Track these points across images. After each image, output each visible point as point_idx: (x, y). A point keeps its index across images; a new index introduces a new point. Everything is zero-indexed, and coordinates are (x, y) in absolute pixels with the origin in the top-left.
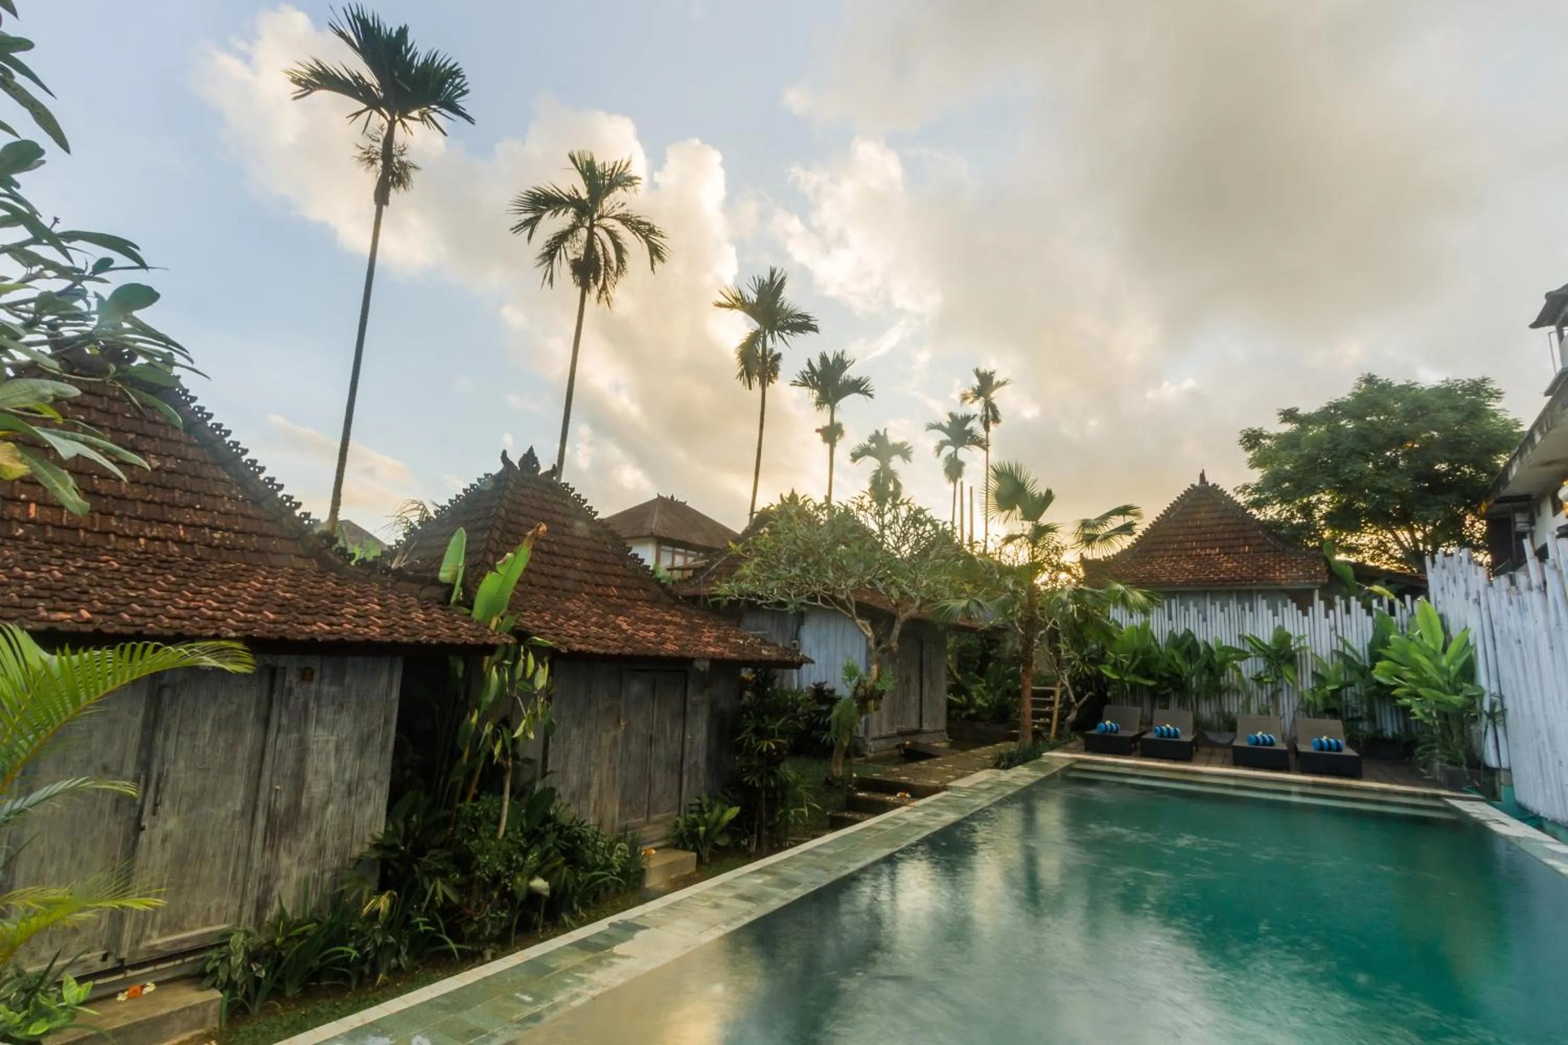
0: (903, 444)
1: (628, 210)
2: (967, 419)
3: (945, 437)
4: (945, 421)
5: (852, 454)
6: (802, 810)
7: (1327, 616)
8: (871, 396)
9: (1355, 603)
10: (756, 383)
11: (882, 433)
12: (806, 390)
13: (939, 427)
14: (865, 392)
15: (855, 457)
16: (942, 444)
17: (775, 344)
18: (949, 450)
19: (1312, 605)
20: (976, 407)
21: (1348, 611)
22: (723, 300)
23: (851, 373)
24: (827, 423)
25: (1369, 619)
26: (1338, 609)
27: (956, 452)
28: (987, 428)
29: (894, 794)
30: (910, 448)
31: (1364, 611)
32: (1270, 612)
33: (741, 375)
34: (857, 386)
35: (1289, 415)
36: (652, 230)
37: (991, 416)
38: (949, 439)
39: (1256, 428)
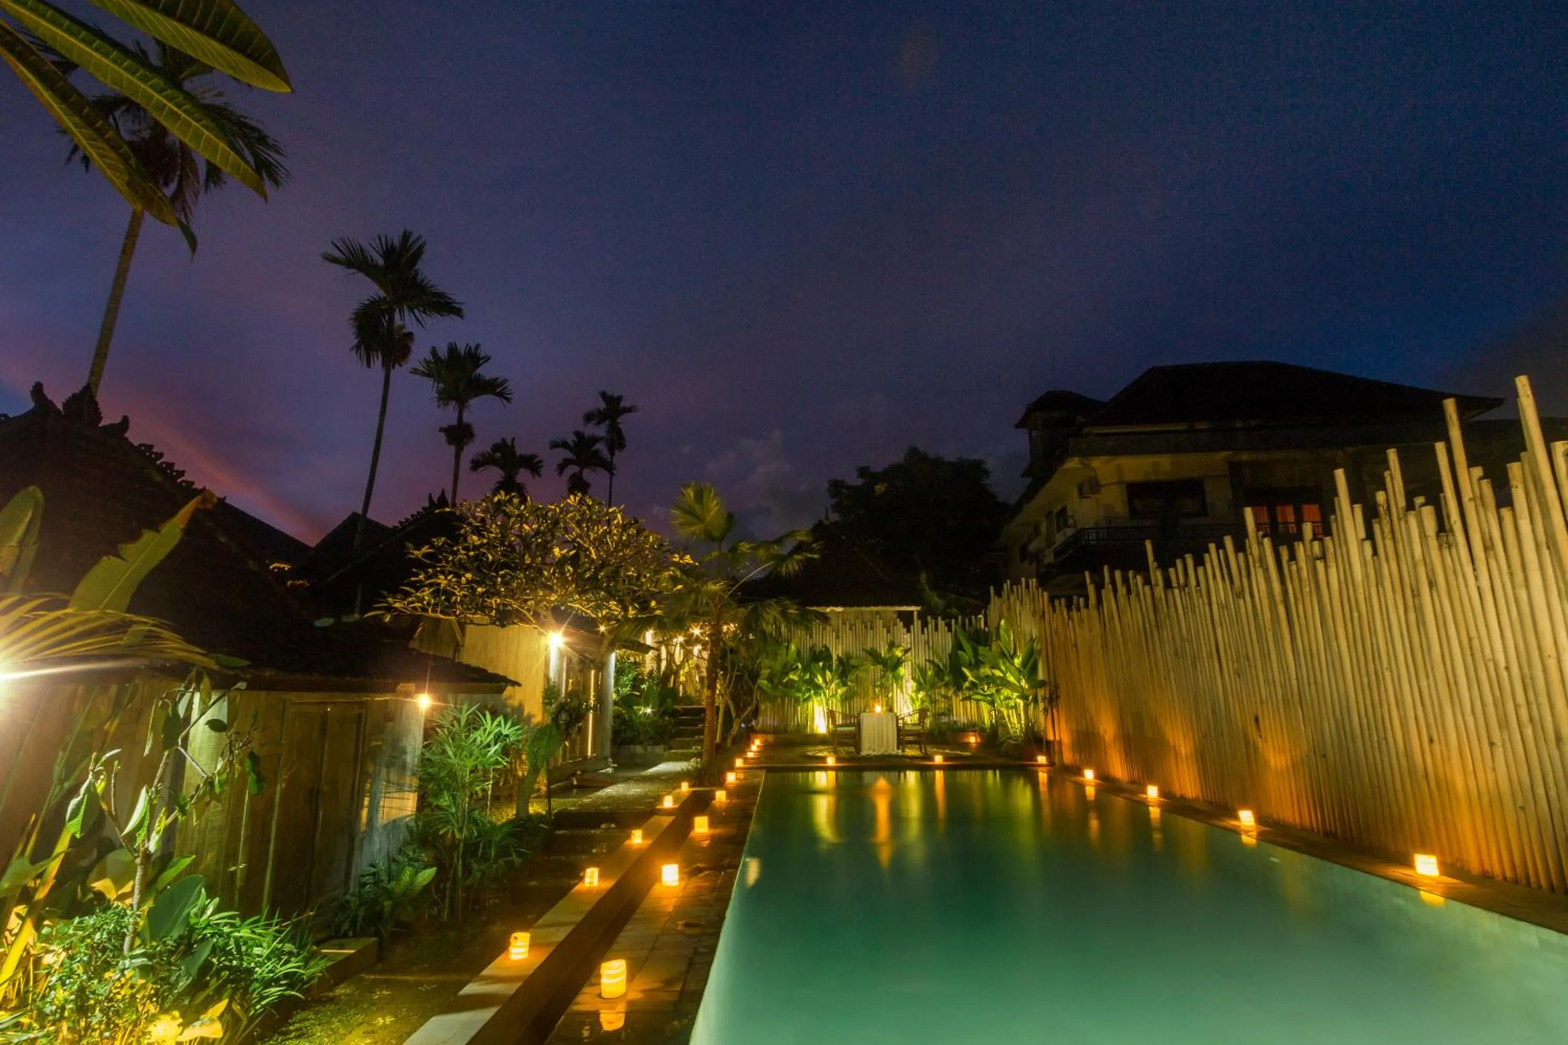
0: (533, 457)
1: (226, 104)
2: (595, 440)
3: (569, 455)
4: (571, 439)
5: (473, 462)
6: (510, 858)
7: (923, 632)
8: (508, 400)
9: (941, 623)
10: (378, 362)
11: (509, 443)
12: (428, 382)
13: (565, 445)
14: (501, 395)
15: (476, 465)
16: (566, 463)
17: (405, 320)
18: (572, 469)
19: (913, 623)
20: (601, 431)
21: (936, 629)
22: (337, 254)
23: (486, 372)
24: (454, 422)
25: (950, 634)
26: (930, 626)
27: (581, 472)
28: (612, 454)
29: (598, 827)
30: (540, 462)
31: (946, 628)
32: (885, 630)
33: (358, 347)
34: (494, 388)
35: (863, 472)
36: (263, 139)
37: (617, 441)
38: (574, 457)
39: (839, 479)
